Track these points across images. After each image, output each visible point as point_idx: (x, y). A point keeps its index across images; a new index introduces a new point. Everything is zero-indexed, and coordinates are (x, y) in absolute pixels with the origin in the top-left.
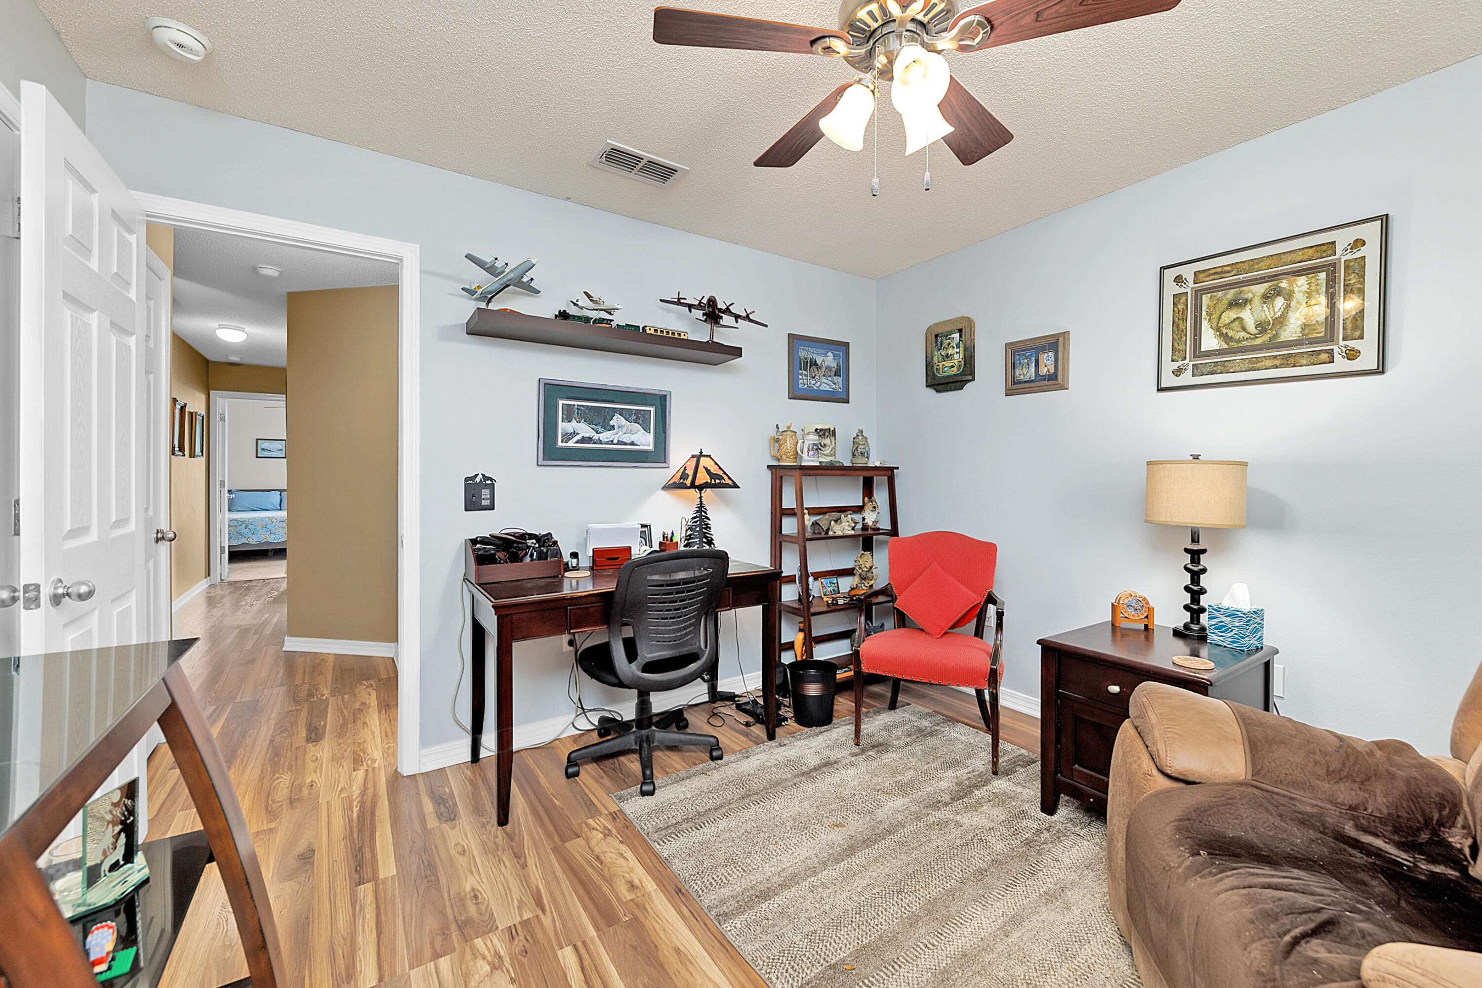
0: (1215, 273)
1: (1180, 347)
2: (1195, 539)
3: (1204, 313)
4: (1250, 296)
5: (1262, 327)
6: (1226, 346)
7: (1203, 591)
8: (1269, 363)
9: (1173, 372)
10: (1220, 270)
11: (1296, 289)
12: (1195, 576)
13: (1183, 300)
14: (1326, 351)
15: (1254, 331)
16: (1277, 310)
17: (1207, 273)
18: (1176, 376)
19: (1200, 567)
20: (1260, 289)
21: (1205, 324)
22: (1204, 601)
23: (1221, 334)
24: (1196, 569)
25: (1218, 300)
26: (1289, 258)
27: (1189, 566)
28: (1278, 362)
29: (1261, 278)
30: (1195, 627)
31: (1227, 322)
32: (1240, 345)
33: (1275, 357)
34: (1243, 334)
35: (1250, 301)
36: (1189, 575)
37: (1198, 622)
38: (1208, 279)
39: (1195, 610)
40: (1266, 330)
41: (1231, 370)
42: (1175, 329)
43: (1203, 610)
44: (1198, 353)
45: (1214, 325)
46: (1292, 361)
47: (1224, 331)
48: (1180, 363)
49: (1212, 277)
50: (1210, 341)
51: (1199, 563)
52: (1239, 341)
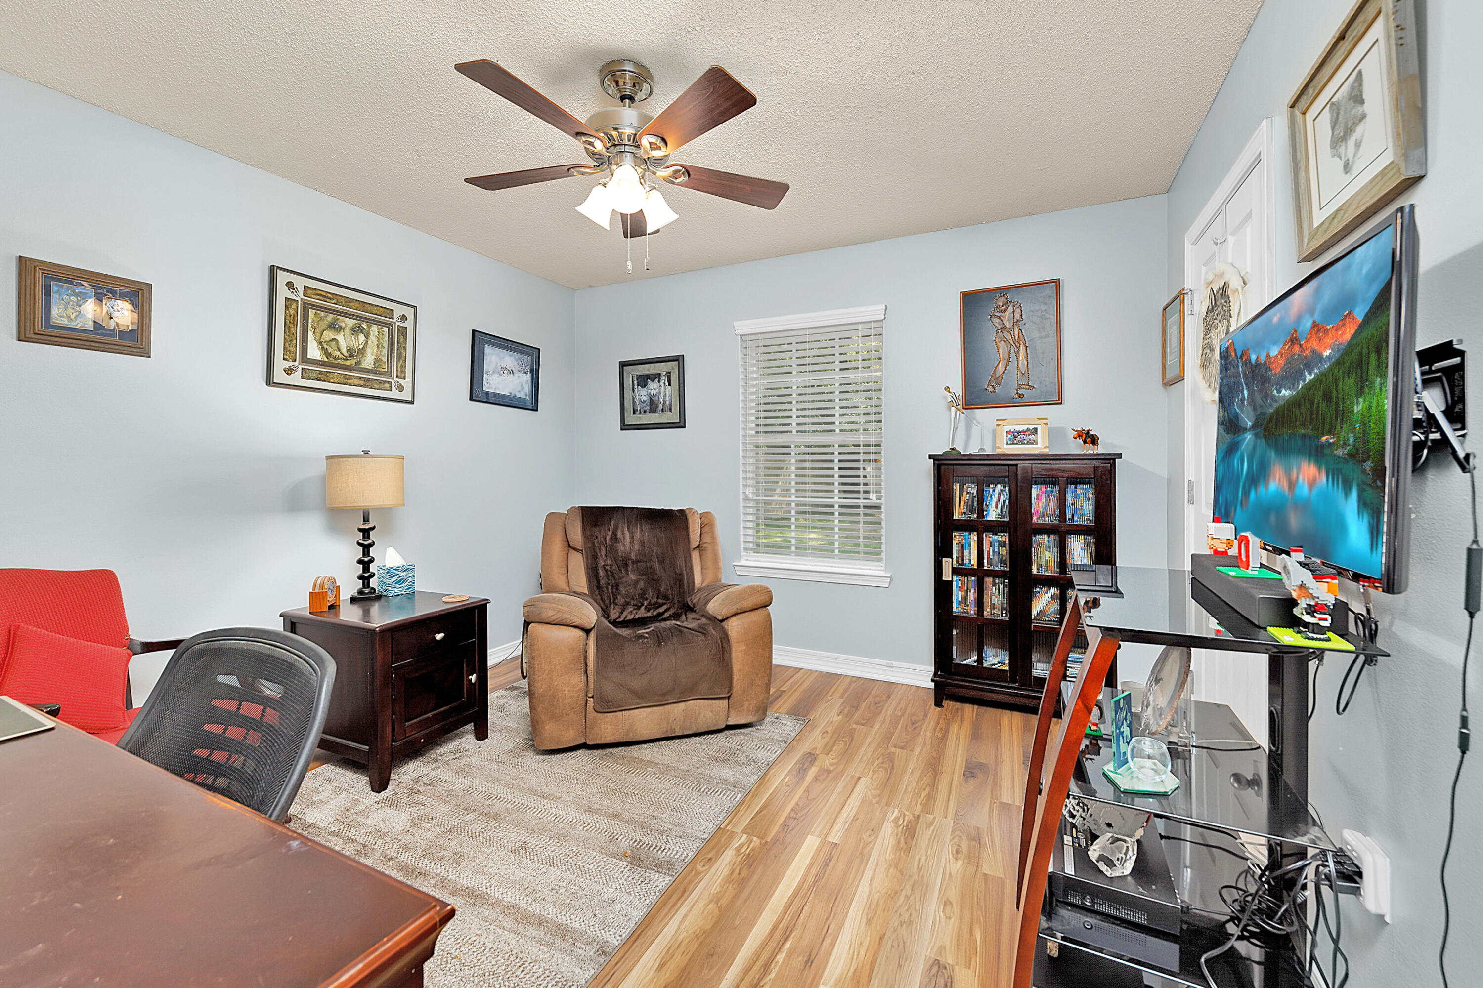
0: (320, 295)
1: (291, 349)
2: (366, 520)
3: (310, 325)
4: (343, 325)
5: (351, 353)
6: (326, 359)
7: (372, 560)
8: (356, 382)
9: (284, 370)
10: (324, 294)
11: (371, 333)
12: (366, 549)
13: (294, 306)
14: (388, 382)
15: (346, 354)
16: (360, 343)
17: (314, 292)
18: (287, 374)
19: (370, 542)
20: (351, 322)
21: (310, 334)
22: (373, 568)
23: (323, 348)
24: (366, 543)
25: (321, 318)
26: (370, 308)
27: (361, 542)
28: (362, 383)
29: (351, 315)
30: (367, 591)
31: (327, 339)
32: (336, 362)
33: (360, 378)
34: (338, 353)
35: (343, 329)
36: (361, 548)
37: (368, 586)
38: (315, 297)
39: (365, 579)
40: (353, 356)
41: (332, 381)
42: (287, 330)
43: (373, 575)
44: (305, 359)
45: (317, 339)
46: (370, 384)
47: (325, 346)
48: (291, 363)
49: (318, 297)
50: (314, 352)
51: (369, 538)
52: (335, 358)
